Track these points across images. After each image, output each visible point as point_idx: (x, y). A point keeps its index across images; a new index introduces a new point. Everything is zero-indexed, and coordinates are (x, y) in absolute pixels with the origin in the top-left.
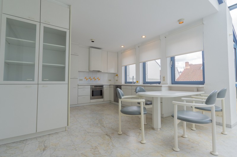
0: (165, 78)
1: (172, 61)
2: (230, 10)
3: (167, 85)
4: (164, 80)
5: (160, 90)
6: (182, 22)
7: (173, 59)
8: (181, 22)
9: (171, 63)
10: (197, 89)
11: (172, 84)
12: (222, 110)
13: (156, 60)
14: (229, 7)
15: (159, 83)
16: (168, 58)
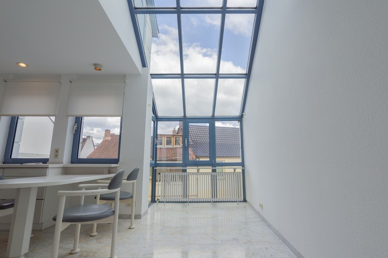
0: (60, 151)
1: (76, 124)
2: (152, 78)
3: (61, 165)
4: (56, 156)
5: (44, 175)
6: (99, 69)
7: (79, 121)
8: (97, 68)
9: (76, 126)
10: (109, 170)
11: (72, 163)
12: (132, 197)
13: (51, 117)
14: (151, 74)
15: (45, 161)
16: (69, 117)
